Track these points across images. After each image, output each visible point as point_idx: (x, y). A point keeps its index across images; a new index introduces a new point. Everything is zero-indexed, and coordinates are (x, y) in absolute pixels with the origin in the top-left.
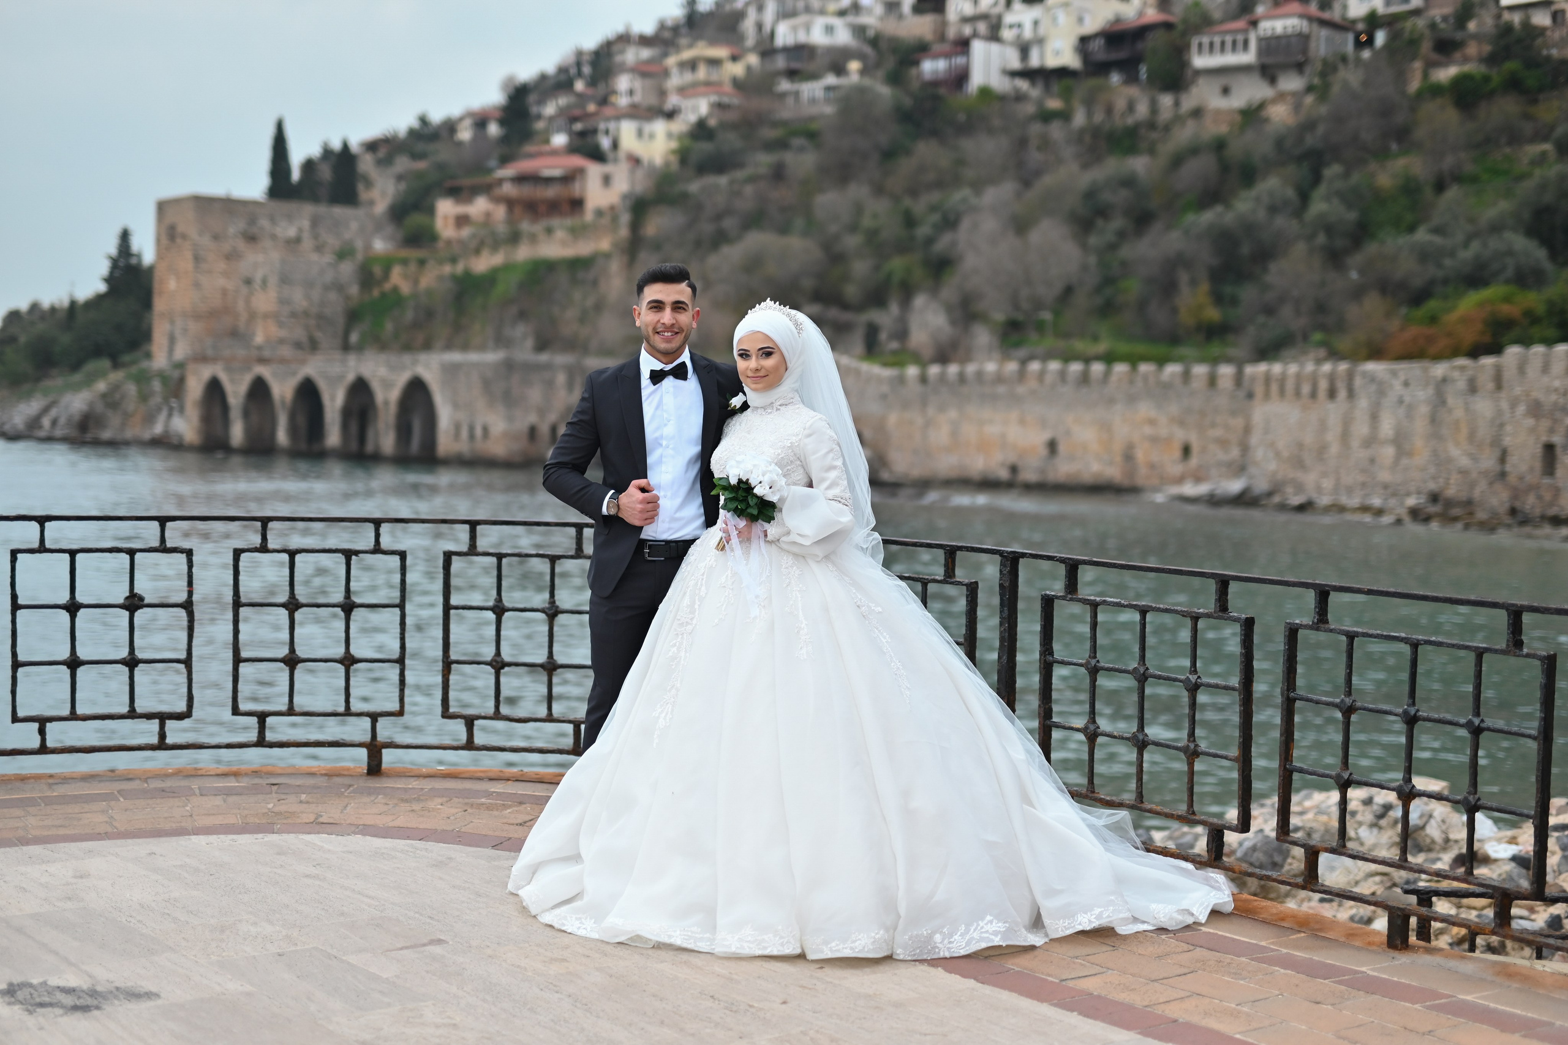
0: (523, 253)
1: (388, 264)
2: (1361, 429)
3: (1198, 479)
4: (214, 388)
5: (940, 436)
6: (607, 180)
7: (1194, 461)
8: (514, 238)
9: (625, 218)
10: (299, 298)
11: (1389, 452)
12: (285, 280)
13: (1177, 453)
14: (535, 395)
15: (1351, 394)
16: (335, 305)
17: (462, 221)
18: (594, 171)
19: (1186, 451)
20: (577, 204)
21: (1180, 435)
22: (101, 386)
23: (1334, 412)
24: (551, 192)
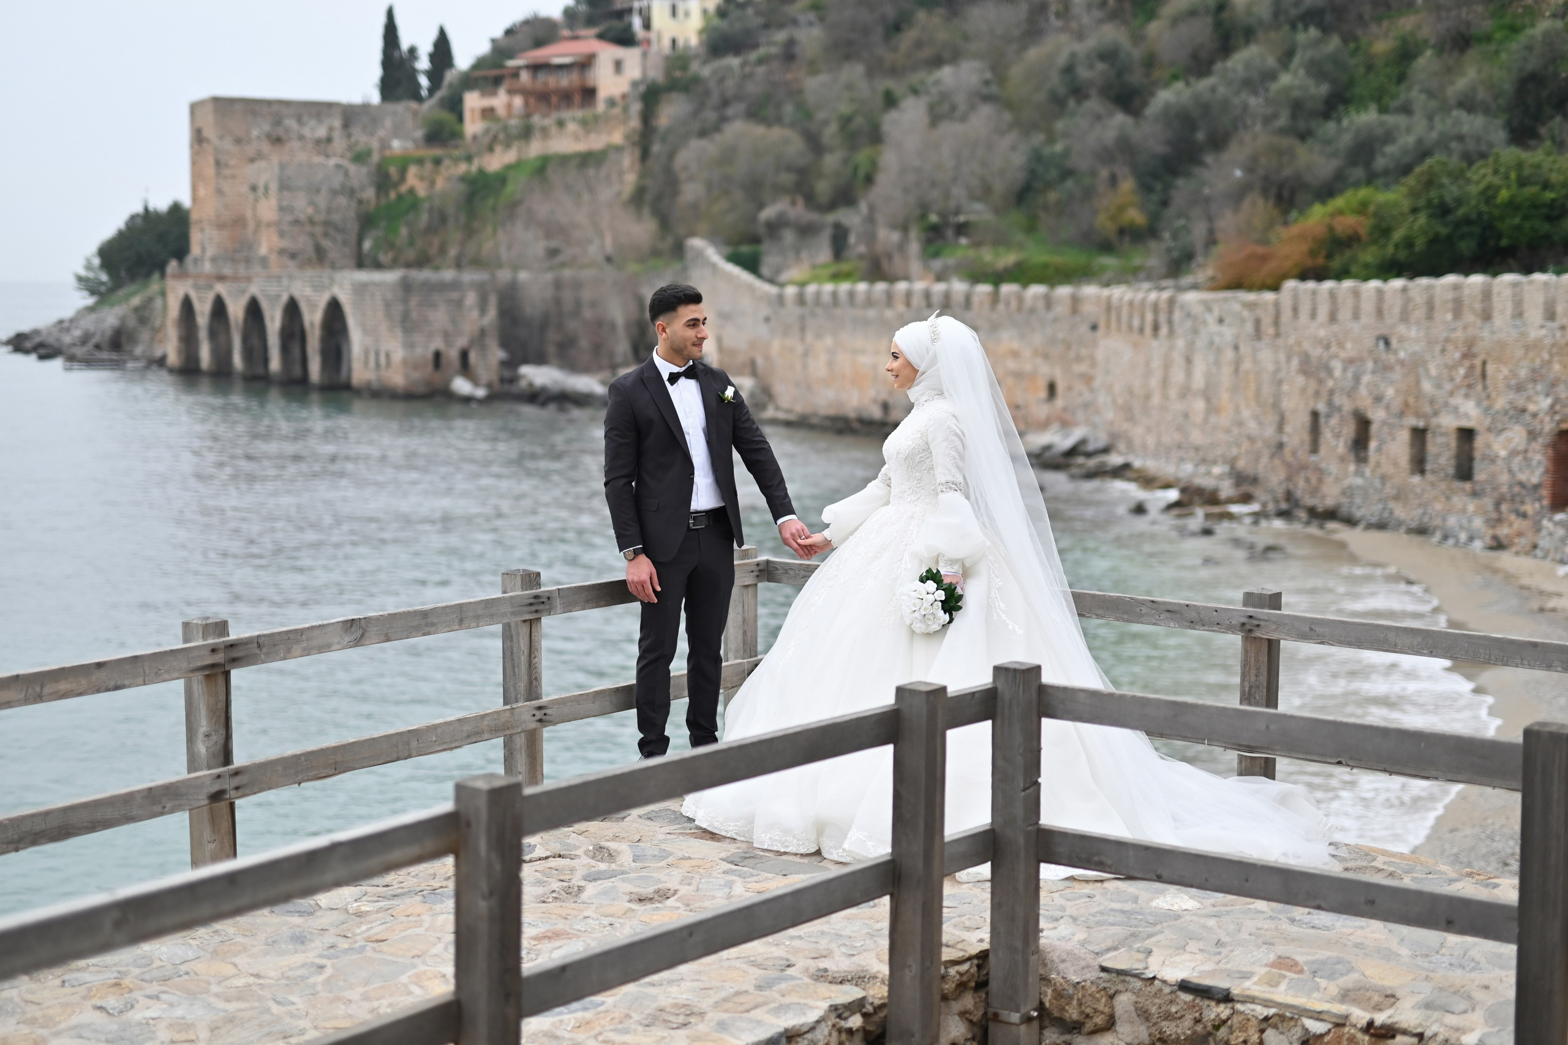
0: (535, 149)
1: (404, 166)
2: (1178, 376)
3: (1066, 425)
4: (187, 305)
5: (818, 367)
6: (618, 65)
7: (1059, 402)
8: (526, 133)
9: (636, 107)
10: (301, 205)
11: (1200, 405)
12: (284, 186)
13: (1043, 394)
14: (440, 317)
15: (1171, 333)
16: (345, 211)
17: (488, 113)
18: (607, 53)
19: (1052, 389)
20: (589, 94)
21: (1046, 371)
22: (136, 301)
23: (1157, 347)
24: (565, 81)
